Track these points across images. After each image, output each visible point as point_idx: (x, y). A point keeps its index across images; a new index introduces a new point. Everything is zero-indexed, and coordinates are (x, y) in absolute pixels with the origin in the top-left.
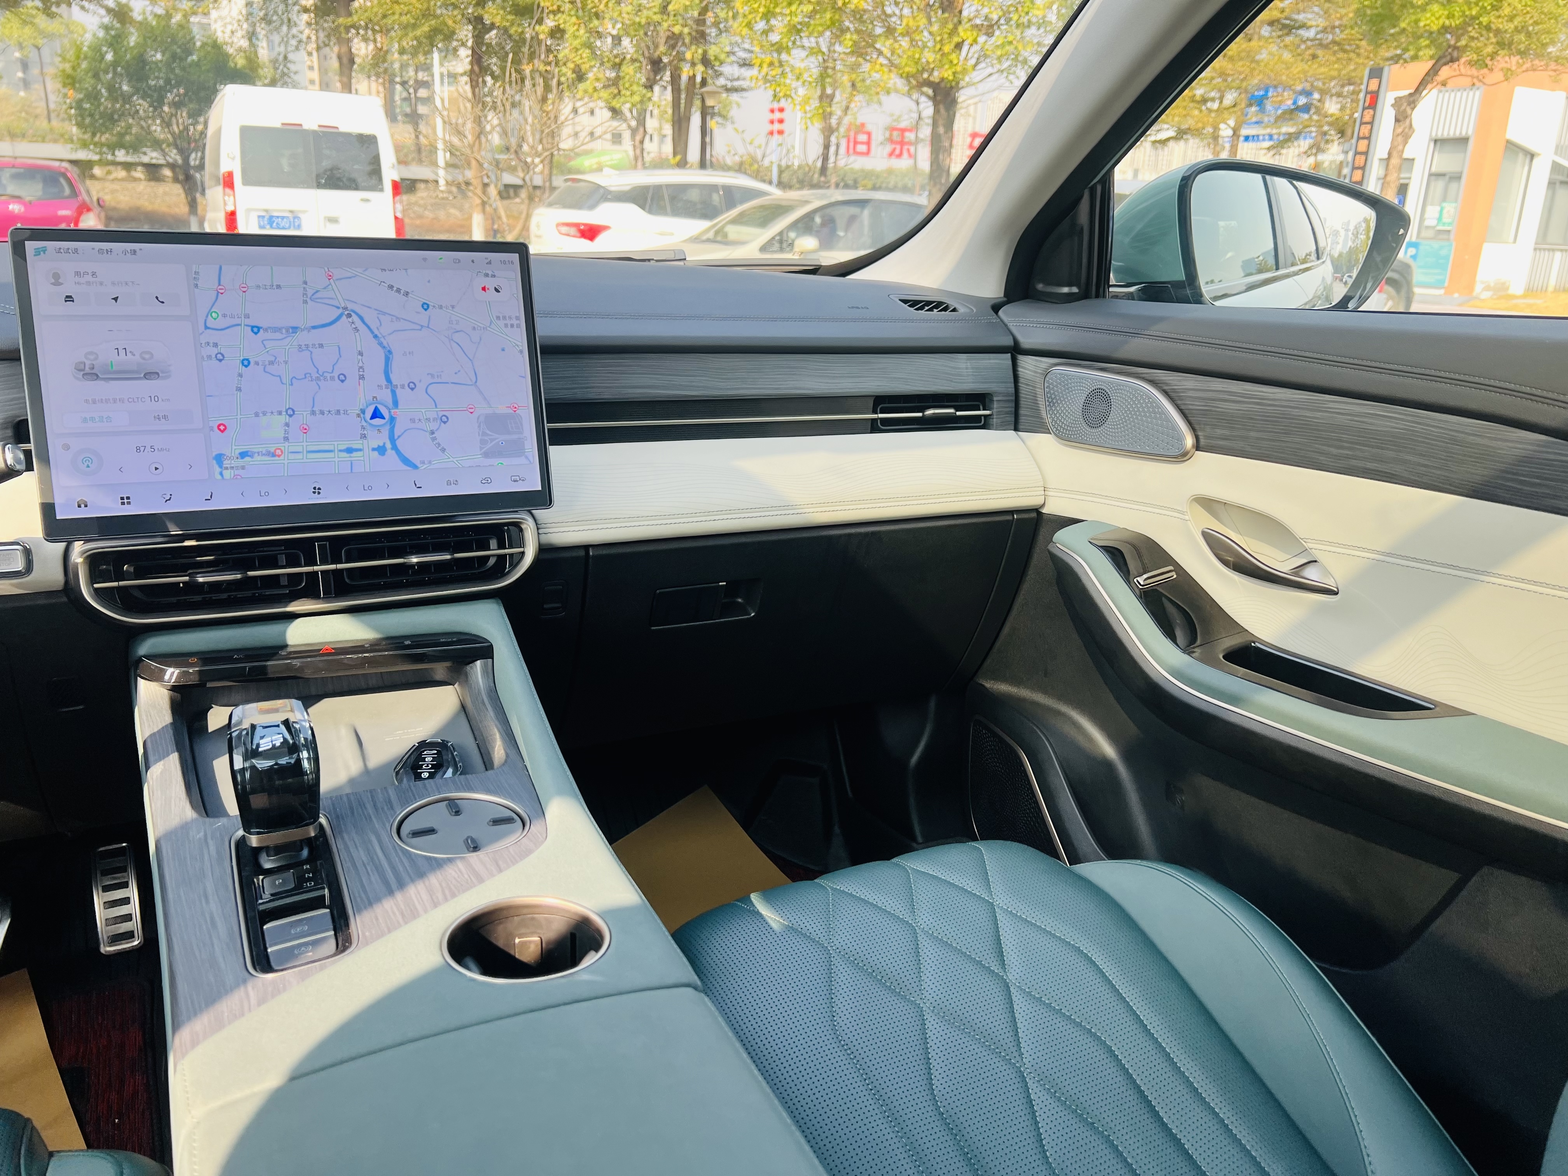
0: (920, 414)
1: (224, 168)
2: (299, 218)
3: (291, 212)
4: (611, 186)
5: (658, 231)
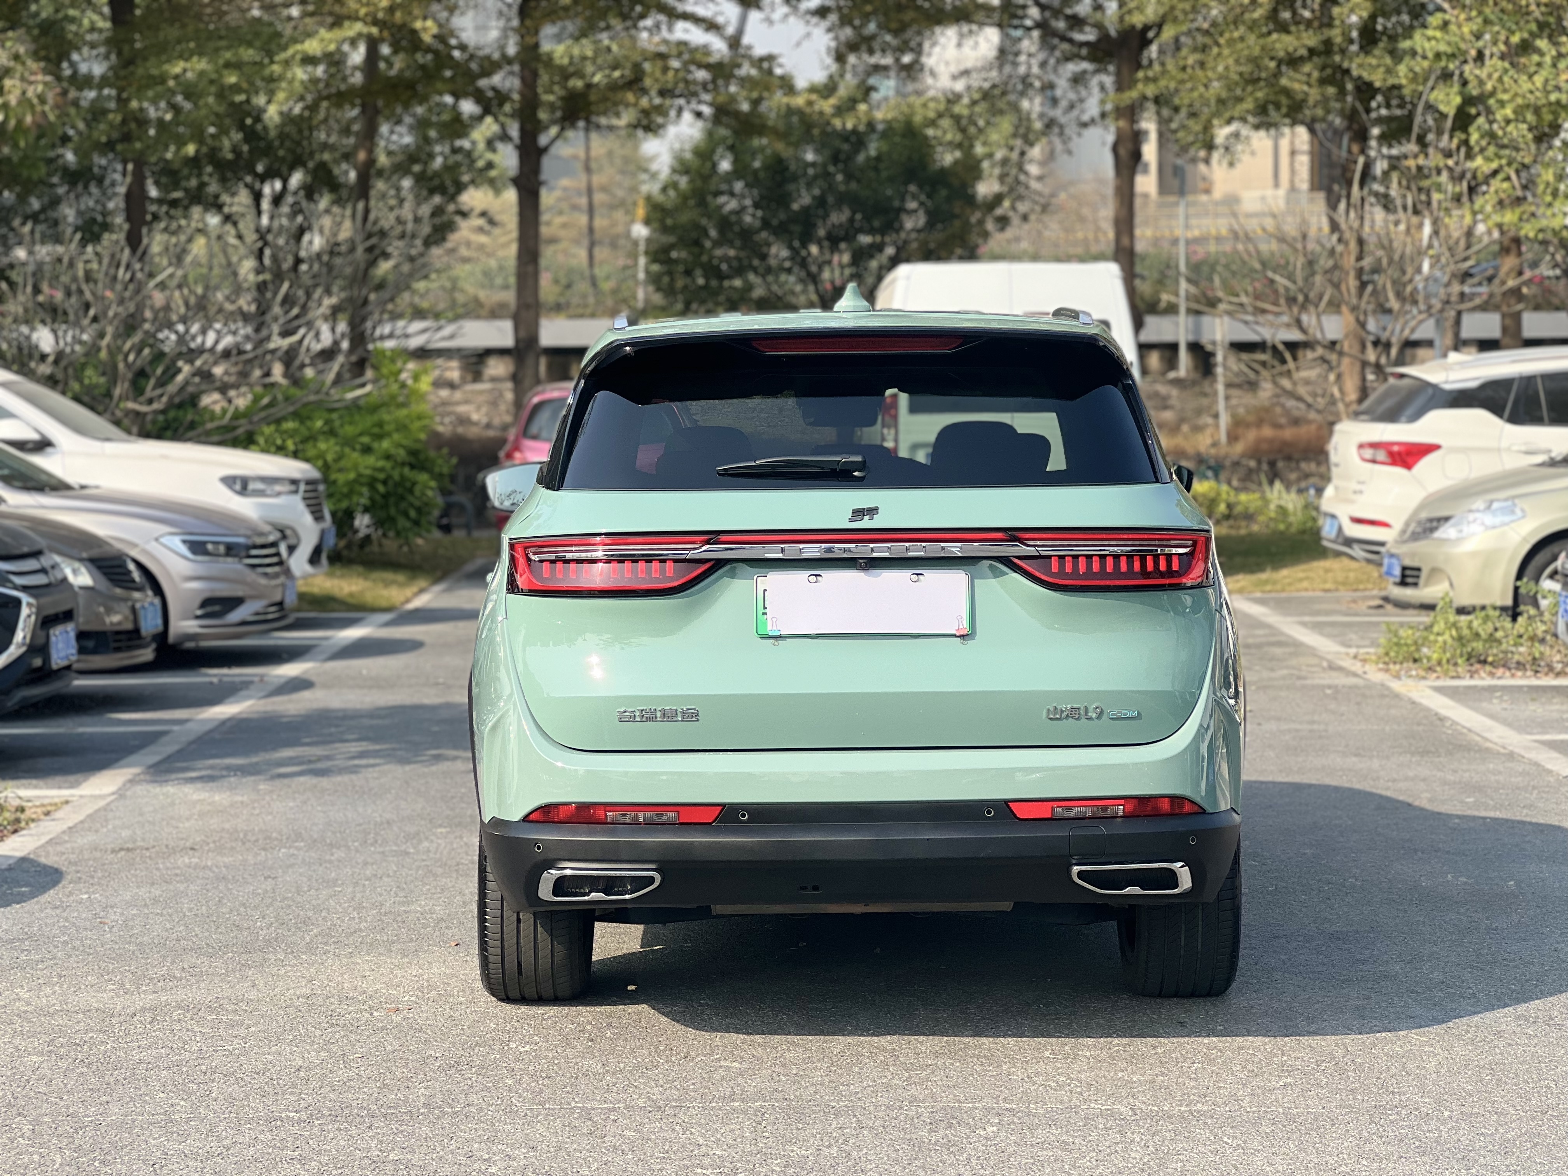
4: (1446, 382)
5: (1523, 448)
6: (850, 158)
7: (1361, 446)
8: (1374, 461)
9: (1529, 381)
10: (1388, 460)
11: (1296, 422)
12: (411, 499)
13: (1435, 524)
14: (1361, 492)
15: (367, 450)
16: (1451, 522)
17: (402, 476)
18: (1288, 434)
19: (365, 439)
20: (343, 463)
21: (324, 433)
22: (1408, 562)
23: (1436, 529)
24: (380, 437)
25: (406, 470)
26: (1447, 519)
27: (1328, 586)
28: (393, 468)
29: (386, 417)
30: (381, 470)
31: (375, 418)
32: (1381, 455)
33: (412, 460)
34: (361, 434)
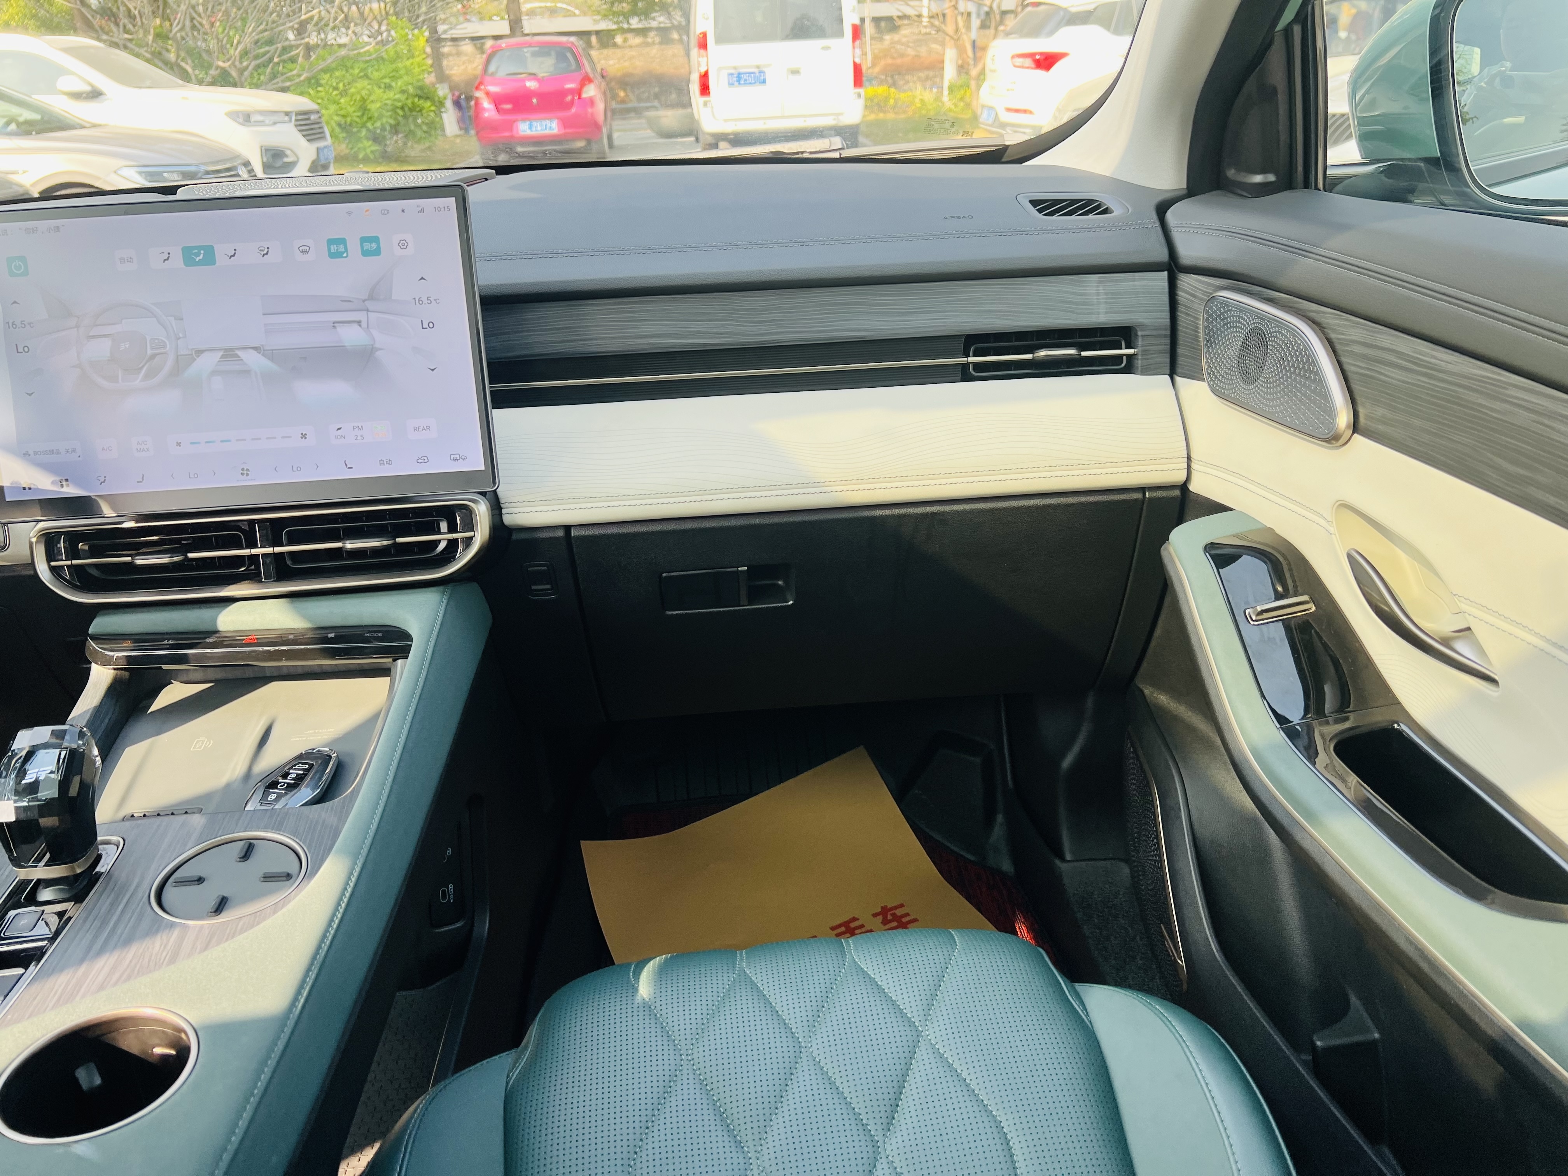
0: (1029, 356)
1: (698, 31)
2: (764, 73)
3: (758, 67)
4: (1072, 6)
7: (1013, 57)
8: (1023, 67)
10: (1033, 65)
15: (389, 87)
19: (387, 80)
20: (371, 98)
21: (361, 77)
24: (397, 78)
25: (416, 100)
28: (407, 99)
29: (400, 65)
30: (399, 100)
31: (394, 66)
32: (1029, 62)
33: (419, 92)
34: (384, 77)
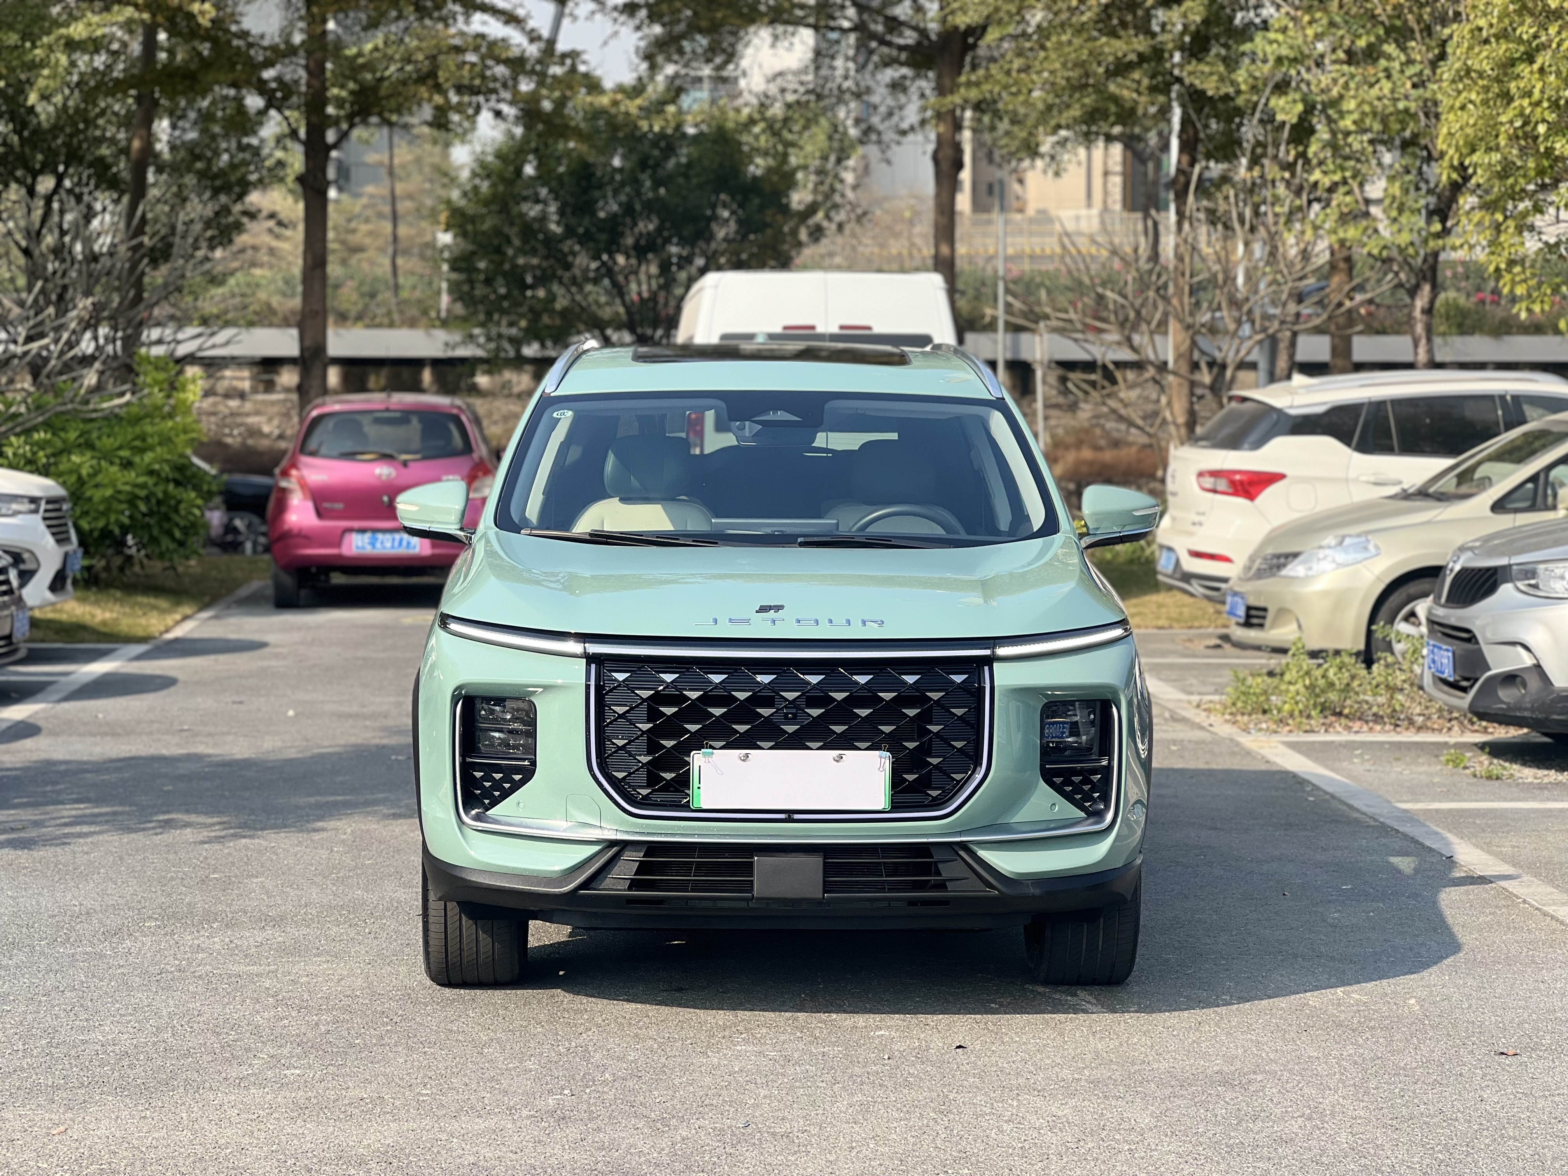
4: (1291, 407)
5: (1372, 479)
6: (658, 164)
7: (1201, 474)
8: (1214, 491)
9: (1378, 406)
10: (1230, 490)
11: (1116, 444)
12: (177, 519)
13: (1282, 560)
14: (1201, 524)
15: (127, 465)
16: (1301, 558)
17: (165, 492)
18: (1108, 456)
19: (125, 453)
20: (99, 478)
21: (80, 445)
22: (1253, 602)
23: (1284, 565)
24: (142, 451)
25: (171, 487)
26: (1296, 555)
27: (1161, 623)
28: (156, 484)
29: (149, 429)
30: (143, 486)
31: (138, 430)
32: (1222, 485)
33: (177, 476)
34: (120, 448)
